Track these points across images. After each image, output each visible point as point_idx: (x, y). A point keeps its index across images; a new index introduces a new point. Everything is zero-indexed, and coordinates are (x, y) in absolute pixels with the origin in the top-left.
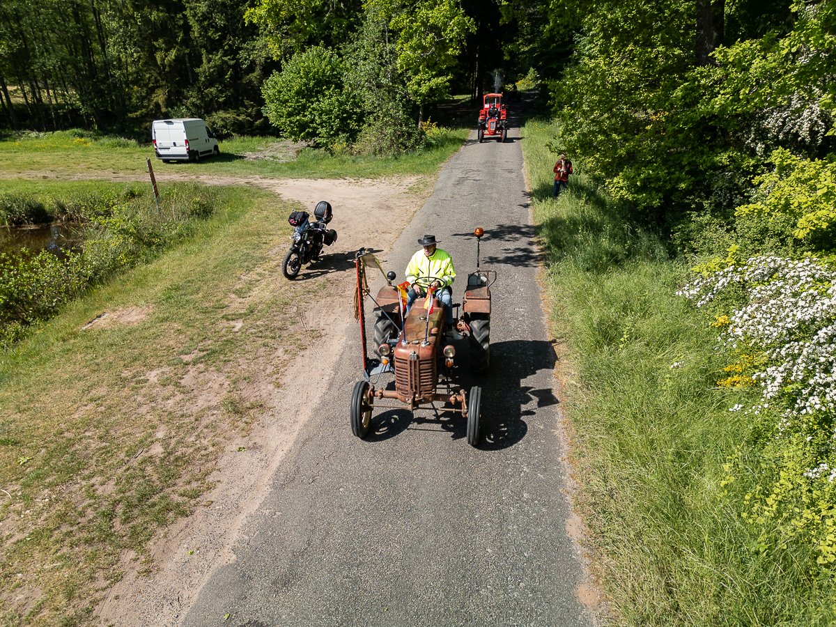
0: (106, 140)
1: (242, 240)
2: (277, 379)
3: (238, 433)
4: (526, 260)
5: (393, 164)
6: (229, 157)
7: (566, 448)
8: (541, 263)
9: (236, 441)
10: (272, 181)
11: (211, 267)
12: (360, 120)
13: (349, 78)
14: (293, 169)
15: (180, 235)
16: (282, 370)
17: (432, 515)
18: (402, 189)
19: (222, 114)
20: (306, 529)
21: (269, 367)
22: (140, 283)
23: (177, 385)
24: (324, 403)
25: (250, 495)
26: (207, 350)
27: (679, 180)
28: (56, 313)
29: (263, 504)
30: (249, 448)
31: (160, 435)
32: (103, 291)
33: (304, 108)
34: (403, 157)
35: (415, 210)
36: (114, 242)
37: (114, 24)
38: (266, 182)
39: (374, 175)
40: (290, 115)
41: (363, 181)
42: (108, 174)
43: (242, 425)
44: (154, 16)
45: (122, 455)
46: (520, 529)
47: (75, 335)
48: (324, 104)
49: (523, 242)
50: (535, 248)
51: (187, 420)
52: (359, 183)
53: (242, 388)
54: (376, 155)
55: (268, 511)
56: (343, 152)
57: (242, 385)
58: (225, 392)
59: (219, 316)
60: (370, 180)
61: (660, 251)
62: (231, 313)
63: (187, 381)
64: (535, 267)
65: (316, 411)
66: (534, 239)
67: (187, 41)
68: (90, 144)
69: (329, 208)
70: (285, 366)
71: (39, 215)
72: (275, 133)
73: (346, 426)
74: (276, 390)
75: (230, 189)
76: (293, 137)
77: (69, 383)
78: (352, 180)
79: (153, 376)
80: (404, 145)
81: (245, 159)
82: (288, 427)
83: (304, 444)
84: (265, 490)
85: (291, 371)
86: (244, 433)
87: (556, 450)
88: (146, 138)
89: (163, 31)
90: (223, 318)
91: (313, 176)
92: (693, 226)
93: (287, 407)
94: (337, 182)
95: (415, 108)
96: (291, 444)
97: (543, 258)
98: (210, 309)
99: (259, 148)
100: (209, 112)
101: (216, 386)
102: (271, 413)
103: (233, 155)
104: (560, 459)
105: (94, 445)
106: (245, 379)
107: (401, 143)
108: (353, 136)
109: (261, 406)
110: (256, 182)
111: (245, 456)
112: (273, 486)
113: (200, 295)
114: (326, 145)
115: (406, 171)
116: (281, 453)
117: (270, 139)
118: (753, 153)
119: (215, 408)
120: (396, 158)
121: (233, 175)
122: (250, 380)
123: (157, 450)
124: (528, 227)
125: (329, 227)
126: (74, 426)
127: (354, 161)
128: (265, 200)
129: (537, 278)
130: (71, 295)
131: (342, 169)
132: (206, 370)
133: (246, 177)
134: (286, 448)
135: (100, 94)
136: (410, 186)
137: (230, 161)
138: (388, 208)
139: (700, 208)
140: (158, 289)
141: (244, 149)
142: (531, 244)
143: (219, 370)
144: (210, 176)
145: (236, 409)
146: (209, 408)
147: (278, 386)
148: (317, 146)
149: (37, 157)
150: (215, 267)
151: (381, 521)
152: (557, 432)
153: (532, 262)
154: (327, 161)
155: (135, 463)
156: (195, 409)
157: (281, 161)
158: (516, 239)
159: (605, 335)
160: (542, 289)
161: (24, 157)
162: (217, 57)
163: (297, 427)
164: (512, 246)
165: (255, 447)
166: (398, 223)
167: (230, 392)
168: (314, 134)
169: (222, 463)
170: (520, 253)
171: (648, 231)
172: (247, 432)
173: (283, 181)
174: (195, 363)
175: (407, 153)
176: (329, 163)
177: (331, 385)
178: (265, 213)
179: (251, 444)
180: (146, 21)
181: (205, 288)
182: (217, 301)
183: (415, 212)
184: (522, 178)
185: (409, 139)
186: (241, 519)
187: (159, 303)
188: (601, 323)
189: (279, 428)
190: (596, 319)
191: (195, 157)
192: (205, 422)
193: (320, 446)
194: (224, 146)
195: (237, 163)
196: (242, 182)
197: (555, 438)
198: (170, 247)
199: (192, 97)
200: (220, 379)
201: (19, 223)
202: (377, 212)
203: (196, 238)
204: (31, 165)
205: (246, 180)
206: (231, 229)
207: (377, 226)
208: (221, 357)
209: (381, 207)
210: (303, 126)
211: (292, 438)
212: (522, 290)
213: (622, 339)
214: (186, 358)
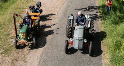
1: (16, 10)
4: (96, 18)
8: (100, 19)
11: (7, 20)
21: (22, 55)
26: (5, 49)
49: (95, 12)
50: (98, 14)
57: (15, 62)
59: (9, 37)
66: (98, 11)
70: (27, 55)
85: (29, 57)
97: (100, 17)
98: (6, 35)
101: (7, 62)
113: (4, 30)
122: (17, 60)
124: (96, 6)
125: (40, 8)
132: (5, 56)
142: (97, 12)
143: (8, 56)
147: (25, 62)
150: (8, 20)
153: (97, 19)
158: (93, 11)
159: (117, 46)
164: (92, 13)
166: (60, 5)
170: (94, 16)
174: (2, 53)
177: (40, 62)
181: (5, 27)
182: (9, 32)
188: (116, 42)
190: (115, 41)
200: (9, 59)
203: (3, 9)
206: (13, 6)
207: (54, 6)
208: (9, 52)
213: (122, 48)
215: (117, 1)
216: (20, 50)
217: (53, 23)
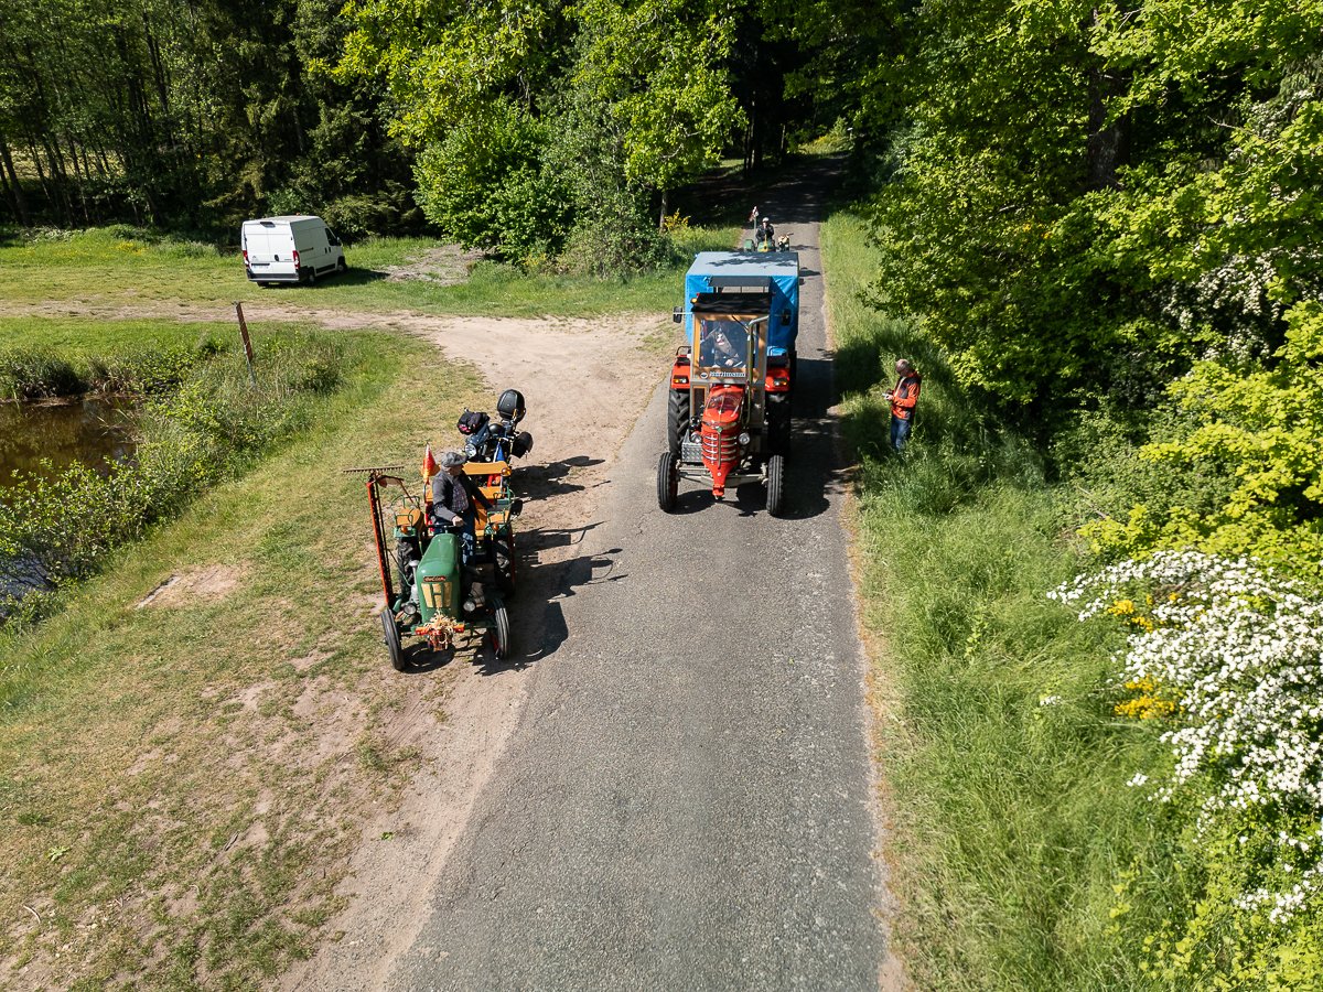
0: (167, 245)
1: (385, 438)
2: (440, 704)
3: (380, 806)
4: (826, 481)
5: (619, 293)
6: (361, 276)
7: (882, 833)
8: (851, 487)
9: (380, 820)
10: (429, 322)
11: (337, 490)
12: (568, 219)
13: (548, 155)
14: (462, 297)
15: (288, 429)
16: (448, 688)
17: (676, 958)
18: (635, 341)
19: (350, 201)
20: (487, 983)
21: (427, 682)
22: (226, 521)
23: (288, 714)
24: (512, 752)
25: (401, 919)
26: (332, 650)
27: (1061, 364)
28: (98, 571)
29: (422, 937)
30: (398, 832)
31: (263, 808)
32: (170, 533)
33: (480, 199)
34: (637, 280)
35: (653, 382)
36: (186, 443)
37: (181, 62)
38: (421, 323)
39: (590, 312)
40: (457, 209)
41: (574, 324)
42: (171, 308)
43: (389, 791)
44: (244, 48)
45: (206, 845)
46: (810, 983)
47: (127, 617)
48: (512, 192)
51: (303, 782)
52: (567, 327)
53: (387, 721)
54: (593, 274)
55: (429, 949)
56: (541, 269)
57: (387, 716)
58: (361, 729)
59: (351, 586)
60: (582, 323)
62: (368, 579)
63: (302, 707)
64: (841, 493)
65: (500, 765)
67: (295, 88)
68: (144, 251)
70: (452, 681)
71: (66, 382)
72: (436, 232)
73: (545, 795)
74: (439, 726)
75: (364, 336)
76: (463, 243)
77: (121, 708)
78: (555, 321)
79: (250, 698)
80: (638, 261)
81: (387, 279)
82: (458, 795)
83: (482, 826)
84: (425, 911)
85: (463, 689)
86: (391, 806)
87: (865, 838)
88: (230, 242)
89: (255, 70)
90: (356, 589)
91: (493, 312)
92: (1083, 433)
93: (454, 757)
94: (532, 323)
95: (656, 195)
96: (462, 826)
97: (851, 477)
98: (336, 573)
99: (408, 259)
100: (329, 198)
101: (347, 718)
102: (431, 769)
103: (368, 271)
104: (871, 854)
105: (165, 825)
106: (391, 705)
107: (633, 258)
108: (557, 245)
109: (416, 755)
110: (405, 323)
111: (392, 848)
112: (436, 904)
113: (321, 545)
114: (514, 256)
115: (640, 306)
116: (448, 843)
117: (426, 241)
118: (1174, 325)
119: (347, 758)
120: (625, 282)
121: (369, 308)
122: (399, 707)
123: (259, 836)
124: (829, 417)
125: (521, 427)
126: (132, 789)
127: (558, 286)
128: (419, 357)
129: (843, 514)
130: (124, 535)
131: (540, 300)
132: (332, 687)
133: (388, 314)
134: (455, 834)
135: (159, 168)
136: (646, 334)
137: (364, 283)
138: (612, 377)
139: (1093, 406)
140: (255, 532)
141: (386, 260)
143: (351, 688)
144: (335, 312)
145: (379, 760)
146: (337, 758)
147: (443, 718)
148: (500, 258)
149: (60, 275)
150: (343, 492)
151: (599, 968)
152: (868, 805)
153: (835, 485)
154: (515, 284)
155: (226, 860)
156: (316, 760)
157: (442, 283)
159: (943, 629)
160: (849, 536)
161: (40, 276)
162: (344, 113)
163: (472, 796)
165: (408, 832)
166: (628, 407)
167: (368, 728)
168: (495, 239)
169: (358, 861)
172: (395, 804)
173: (447, 322)
174: (315, 673)
175: (641, 274)
176: (518, 289)
177: (523, 716)
178: (420, 384)
179: (401, 826)
180: (230, 55)
181: (328, 532)
182: (348, 557)
183: (654, 387)
184: (822, 323)
185: (645, 250)
186: (388, 964)
187: (257, 559)
189: (444, 797)
191: (309, 277)
192: (332, 784)
193: (507, 830)
194: (355, 255)
195: (374, 286)
196: (382, 322)
197: (866, 816)
198: (271, 451)
199: (304, 174)
200: (352, 704)
201: (33, 395)
202: (595, 386)
203: (313, 434)
204: (52, 291)
205: (389, 320)
206: (368, 415)
207: (594, 413)
208: (355, 663)
209: (600, 376)
210: (478, 226)
211: (463, 816)
212: (818, 537)
213: (970, 640)
214: (302, 665)
215: (946, 388)
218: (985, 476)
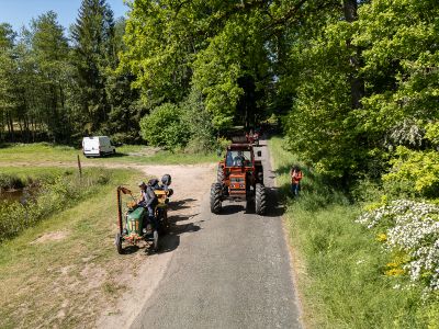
0: (59, 147)
2: (135, 271)
3: (109, 304)
5: (204, 158)
6: (121, 155)
7: (302, 312)
9: (108, 309)
10: (141, 166)
11: (105, 209)
12: (188, 136)
13: (182, 118)
14: (153, 160)
15: (90, 193)
16: (138, 266)
18: (208, 170)
19: (119, 135)
21: (131, 264)
22: (65, 219)
23: (78, 275)
24: (160, 286)
26: (97, 255)
27: (351, 164)
28: (17, 235)
30: (115, 313)
31: (64, 305)
32: (44, 223)
33: (160, 131)
34: (210, 154)
36: (55, 197)
37: (69, 94)
38: (138, 167)
39: (195, 163)
40: (153, 134)
41: (189, 166)
42: (57, 164)
43: (112, 299)
44: (89, 90)
45: (40, 318)
47: (25, 247)
48: (170, 129)
51: (80, 296)
52: (186, 167)
54: (195, 153)
56: (179, 152)
57: (115, 275)
58: (105, 279)
59: (106, 236)
60: (192, 166)
61: (345, 200)
63: (84, 273)
65: (156, 290)
67: (104, 101)
68: (50, 149)
69: (170, 178)
70: (140, 264)
71: (18, 184)
72: (145, 143)
74: (134, 278)
75: (119, 170)
76: (154, 145)
77: (17, 274)
78: (183, 165)
79: (65, 271)
81: (129, 156)
82: (139, 300)
83: (148, 310)
85: (143, 266)
87: (295, 314)
88: (79, 146)
89: (93, 97)
90: (108, 237)
91: (163, 163)
92: (361, 187)
93: (139, 288)
94: (175, 166)
95: (216, 131)
96: (140, 310)
98: (102, 232)
99: (136, 151)
100: (112, 134)
101: (100, 276)
102: (129, 292)
103: (123, 154)
104: (298, 319)
105: (25, 311)
106: (117, 271)
107: (209, 148)
108: (184, 144)
109: (124, 287)
110: (133, 167)
111: (112, 318)
113: (97, 224)
114: (170, 149)
116: (134, 316)
117: (142, 146)
118: (387, 150)
119: (98, 289)
120: (206, 155)
121: (122, 163)
122: (119, 272)
123: (61, 314)
124: (274, 188)
125: (169, 187)
126: (15, 300)
127: (184, 156)
128: (137, 175)
130: (27, 225)
131: (178, 160)
132: (95, 266)
133: (128, 165)
134: (137, 313)
135: (59, 125)
137: (121, 157)
138: (201, 178)
139: (363, 178)
140: (74, 221)
141: (129, 151)
143: (102, 266)
144: (110, 164)
145: (110, 289)
146: (94, 289)
147: (135, 275)
148: (166, 149)
149: (22, 155)
150: (107, 210)
152: (295, 302)
154: (171, 156)
155: (47, 322)
156: (86, 290)
157: (147, 157)
159: (319, 245)
161: (15, 155)
162: (118, 109)
163: (145, 300)
165: (119, 313)
166: (206, 186)
167: (107, 279)
168: (164, 144)
169: (98, 322)
171: (337, 190)
172: (114, 304)
173: (147, 166)
174: (89, 262)
175: (211, 152)
176: (172, 158)
177: (165, 274)
178: (137, 182)
179: (116, 311)
180: (85, 92)
181: (100, 220)
182: (106, 228)
184: (270, 164)
185: (212, 146)
187: (74, 229)
188: (316, 238)
189: (134, 300)
190: (313, 236)
191: (103, 155)
192: (91, 297)
194: (118, 150)
195: (124, 158)
196: (126, 167)
198: (84, 200)
199: (105, 126)
200: (103, 272)
201: (6, 188)
202: (197, 181)
203: (99, 195)
204: (18, 160)
207: (194, 188)
208: (105, 259)
209: (197, 178)
210: (159, 140)
211: (141, 307)
213: (329, 248)
214: (85, 260)
216: (128, 256)
217: (192, 213)
218: (329, 202)
